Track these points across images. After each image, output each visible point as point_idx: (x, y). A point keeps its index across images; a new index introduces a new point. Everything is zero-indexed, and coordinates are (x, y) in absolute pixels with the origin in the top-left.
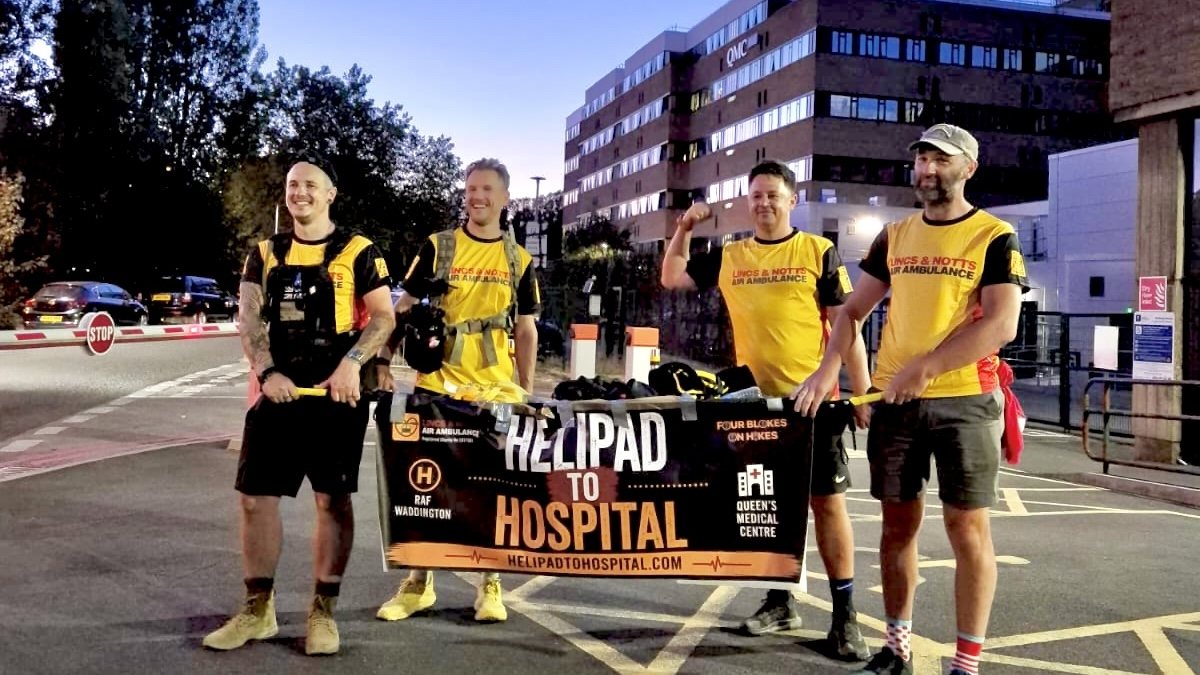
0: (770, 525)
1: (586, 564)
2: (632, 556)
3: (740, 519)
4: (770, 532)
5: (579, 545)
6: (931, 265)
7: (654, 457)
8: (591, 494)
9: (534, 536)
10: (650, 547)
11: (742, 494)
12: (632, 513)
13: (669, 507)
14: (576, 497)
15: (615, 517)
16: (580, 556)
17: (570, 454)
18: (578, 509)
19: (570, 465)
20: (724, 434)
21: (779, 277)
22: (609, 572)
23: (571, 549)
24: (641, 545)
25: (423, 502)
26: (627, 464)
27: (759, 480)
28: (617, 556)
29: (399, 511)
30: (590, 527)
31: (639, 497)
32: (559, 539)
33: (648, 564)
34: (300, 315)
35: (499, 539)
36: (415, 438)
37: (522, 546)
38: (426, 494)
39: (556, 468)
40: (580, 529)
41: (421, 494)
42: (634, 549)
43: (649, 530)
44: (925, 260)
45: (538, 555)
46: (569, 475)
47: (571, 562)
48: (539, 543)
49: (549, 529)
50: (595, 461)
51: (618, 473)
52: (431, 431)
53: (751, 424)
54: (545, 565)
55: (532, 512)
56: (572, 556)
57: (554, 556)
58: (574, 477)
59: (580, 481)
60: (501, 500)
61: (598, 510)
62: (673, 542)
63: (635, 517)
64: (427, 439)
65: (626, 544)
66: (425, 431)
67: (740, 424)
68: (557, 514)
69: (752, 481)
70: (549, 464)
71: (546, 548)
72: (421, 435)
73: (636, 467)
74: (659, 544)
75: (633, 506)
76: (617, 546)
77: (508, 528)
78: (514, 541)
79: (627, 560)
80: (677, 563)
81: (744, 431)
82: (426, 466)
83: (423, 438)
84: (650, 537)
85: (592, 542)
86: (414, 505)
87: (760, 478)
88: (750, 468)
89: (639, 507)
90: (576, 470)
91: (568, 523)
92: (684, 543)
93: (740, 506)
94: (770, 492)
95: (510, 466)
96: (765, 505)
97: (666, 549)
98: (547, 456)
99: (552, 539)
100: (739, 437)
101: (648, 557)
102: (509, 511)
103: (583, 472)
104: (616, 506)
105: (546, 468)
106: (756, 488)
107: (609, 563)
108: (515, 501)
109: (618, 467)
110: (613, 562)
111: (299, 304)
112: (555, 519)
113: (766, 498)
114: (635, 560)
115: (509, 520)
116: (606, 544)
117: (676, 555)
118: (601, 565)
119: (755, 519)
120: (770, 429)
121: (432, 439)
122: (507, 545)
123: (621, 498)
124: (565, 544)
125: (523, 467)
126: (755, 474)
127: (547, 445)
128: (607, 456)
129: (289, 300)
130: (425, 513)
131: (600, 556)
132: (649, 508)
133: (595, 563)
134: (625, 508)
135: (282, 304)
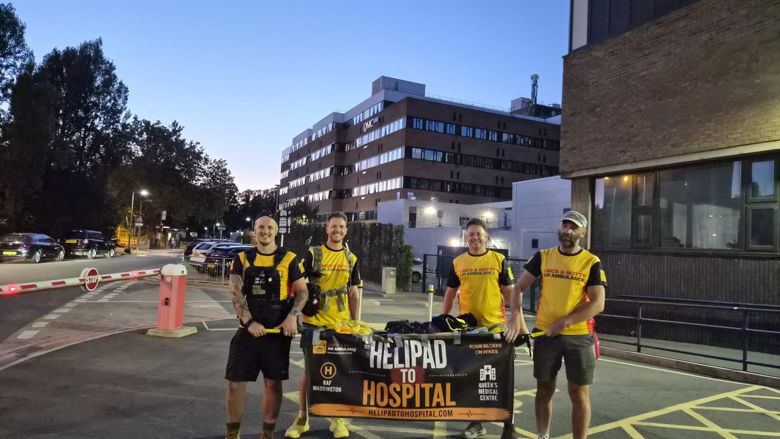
0: (494, 395)
1: (407, 414)
2: (429, 410)
3: (480, 391)
4: (494, 398)
5: (405, 404)
6: (565, 275)
7: (441, 362)
8: (412, 379)
9: (382, 400)
10: (438, 405)
11: (482, 379)
12: (430, 388)
13: (448, 385)
14: (404, 381)
15: (422, 391)
16: (404, 410)
17: (402, 360)
18: (405, 387)
19: (402, 366)
20: (473, 350)
21: (483, 272)
22: (418, 418)
23: (401, 407)
24: (434, 404)
25: (327, 384)
26: (429, 364)
27: (489, 373)
28: (422, 410)
29: (315, 388)
30: (410, 396)
31: (434, 381)
32: (395, 401)
33: (437, 414)
34: (263, 292)
35: (365, 402)
36: (324, 352)
37: (376, 405)
38: (329, 380)
39: (395, 367)
40: (405, 397)
41: (326, 380)
42: (431, 407)
43: (438, 397)
44: (562, 272)
45: (383, 409)
46: (401, 370)
47: (400, 413)
48: (385, 403)
49: (390, 396)
50: (414, 364)
51: (425, 369)
52: (332, 349)
53: (485, 346)
54: (387, 414)
55: (382, 388)
56: (400, 410)
57: (391, 410)
58: (404, 371)
59: (407, 373)
60: (366, 383)
61: (414, 387)
62: (449, 403)
63: (432, 391)
64: (330, 353)
65: (427, 404)
66: (329, 349)
67: (480, 346)
68: (395, 389)
69: (486, 373)
70: (392, 365)
71: (388, 406)
72: (327, 351)
73: (433, 367)
74: (442, 404)
75: (431, 385)
76: (423, 405)
77: (369, 396)
78: (372, 403)
79: (427, 412)
80: (450, 413)
81: (483, 349)
82: (329, 366)
83: (328, 352)
84: (438, 400)
85: (411, 403)
86: (323, 386)
87: (490, 371)
88: (486, 367)
89: (434, 386)
90: (405, 368)
91: (400, 394)
92: (454, 403)
93: (480, 385)
94: (494, 379)
95: (372, 365)
96: (492, 385)
97: (445, 406)
98: (391, 361)
99: (391, 402)
100: (480, 352)
101: (437, 411)
102: (369, 388)
103: (408, 369)
104: (423, 385)
105: (390, 367)
106: (488, 376)
107: (418, 414)
108: (373, 383)
109: (425, 366)
110: (420, 413)
111: (263, 287)
112: (394, 392)
113: (492, 381)
114: (431, 412)
115: (369, 392)
116: (418, 404)
117: (450, 409)
118: (415, 414)
119: (487, 391)
120: (495, 349)
121: (333, 353)
122: (368, 405)
123: (426, 382)
124: (398, 404)
125: (379, 366)
126: (488, 370)
127: (390, 355)
128: (420, 361)
129: (257, 284)
130: (328, 389)
131: (414, 410)
132: (439, 386)
133: (412, 414)
134: (427, 386)
135: (254, 286)
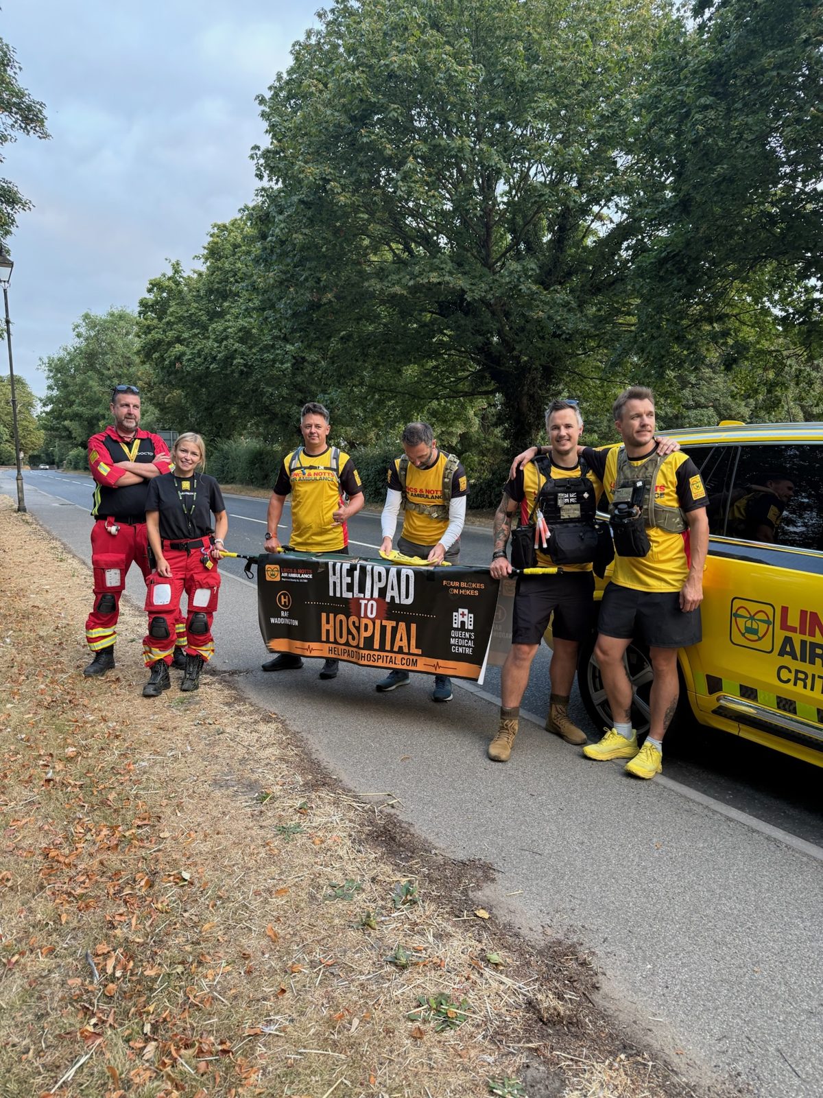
0: (469, 647)
1: (364, 657)
2: (390, 655)
3: (452, 641)
4: (469, 651)
5: (362, 644)
7: (407, 597)
8: (372, 613)
9: (341, 635)
10: (401, 651)
11: (455, 626)
12: (393, 628)
13: (414, 627)
14: (363, 614)
15: (383, 628)
16: (362, 652)
17: (362, 588)
18: (364, 621)
19: (362, 595)
20: (447, 588)
22: (376, 664)
23: (359, 646)
24: (396, 649)
25: (285, 615)
26: (393, 598)
27: (465, 619)
28: (381, 653)
29: (272, 620)
30: (369, 634)
31: (398, 619)
32: (353, 638)
33: (399, 661)
35: (323, 637)
36: (278, 579)
37: (335, 641)
39: (354, 596)
40: (364, 634)
42: (392, 651)
43: (401, 639)
45: (343, 647)
46: (361, 601)
47: (358, 655)
48: (343, 640)
49: (349, 631)
50: (376, 595)
51: (388, 603)
52: (286, 575)
53: (463, 584)
54: (346, 654)
55: (341, 622)
56: (359, 651)
57: (351, 648)
58: (363, 602)
59: (366, 605)
60: (324, 615)
61: (374, 623)
62: (414, 650)
63: (394, 630)
64: (284, 579)
65: (388, 647)
66: (283, 575)
67: (457, 584)
68: (353, 623)
69: (461, 619)
70: (351, 593)
71: (347, 643)
72: (281, 577)
73: (397, 601)
74: (406, 650)
75: (394, 623)
77: (328, 631)
78: (331, 638)
79: (387, 657)
80: (415, 663)
81: (459, 588)
82: (284, 595)
83: (282, 579)
84: (401, 643)
85: (369, 642)
86: (280, 617)
87: (466, 617)
88: (461, 610)
89: (397, 624)
90: (364, 599)
91: (358, 629)
92: (419, 652)
93: (453, 633)
94: (471, 628)
95: (331, 594)
96: (467, 635)
97: (409, 654)
98: (350, 587)
99: (350, 638)
100: (456, 591)
101: (400, 656)
102: (328, 622)
103: (369, 600)
104: (385, 622)
105: (349, 595)
106: (463, 623)
107: (377, 658)
108: (331, 615)
109: (388, 599)
110: (379, 658)
112: (352, 627)
113: (468, 630)
114: (391, 658)
115: (328, 626)
116: (377, 645)
117: (415, 658)
118: (372, 659)
119: (461, 642)
120: (475, 589)
121: (287, 580)
122: (327, 641)
123: (388, 619)
124: (356, 642)
125: (338, 595)
126: (463, 615)
127: (349, 580)
128: (383, 592)
130: (286, 621)
131: (372, 653)
132: (402, 625)
133: (369, 658)
134: (390, 624)
